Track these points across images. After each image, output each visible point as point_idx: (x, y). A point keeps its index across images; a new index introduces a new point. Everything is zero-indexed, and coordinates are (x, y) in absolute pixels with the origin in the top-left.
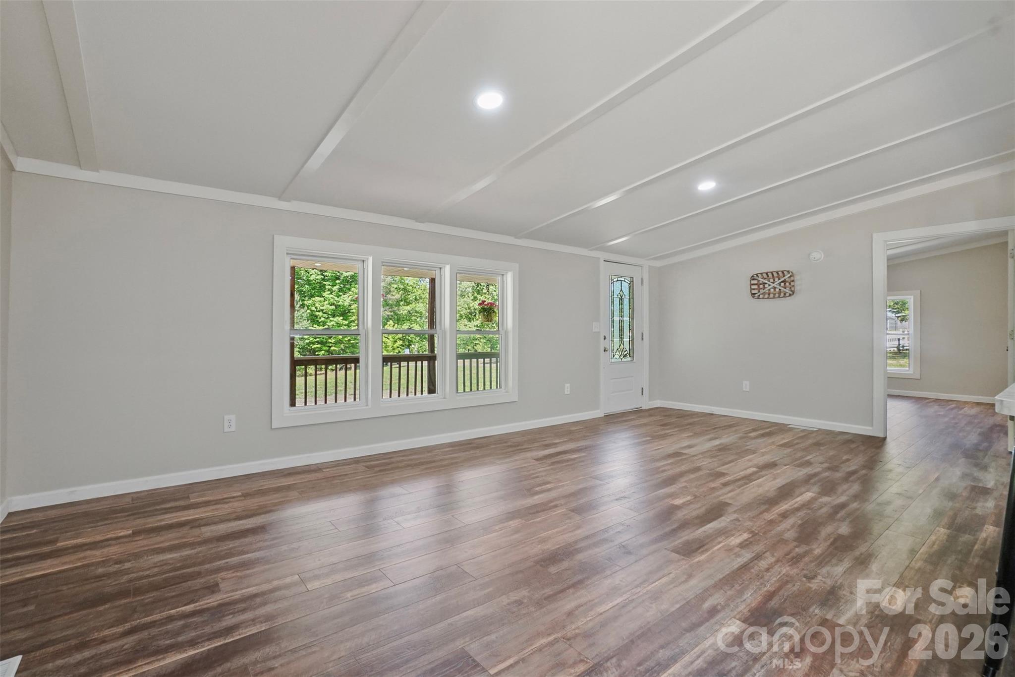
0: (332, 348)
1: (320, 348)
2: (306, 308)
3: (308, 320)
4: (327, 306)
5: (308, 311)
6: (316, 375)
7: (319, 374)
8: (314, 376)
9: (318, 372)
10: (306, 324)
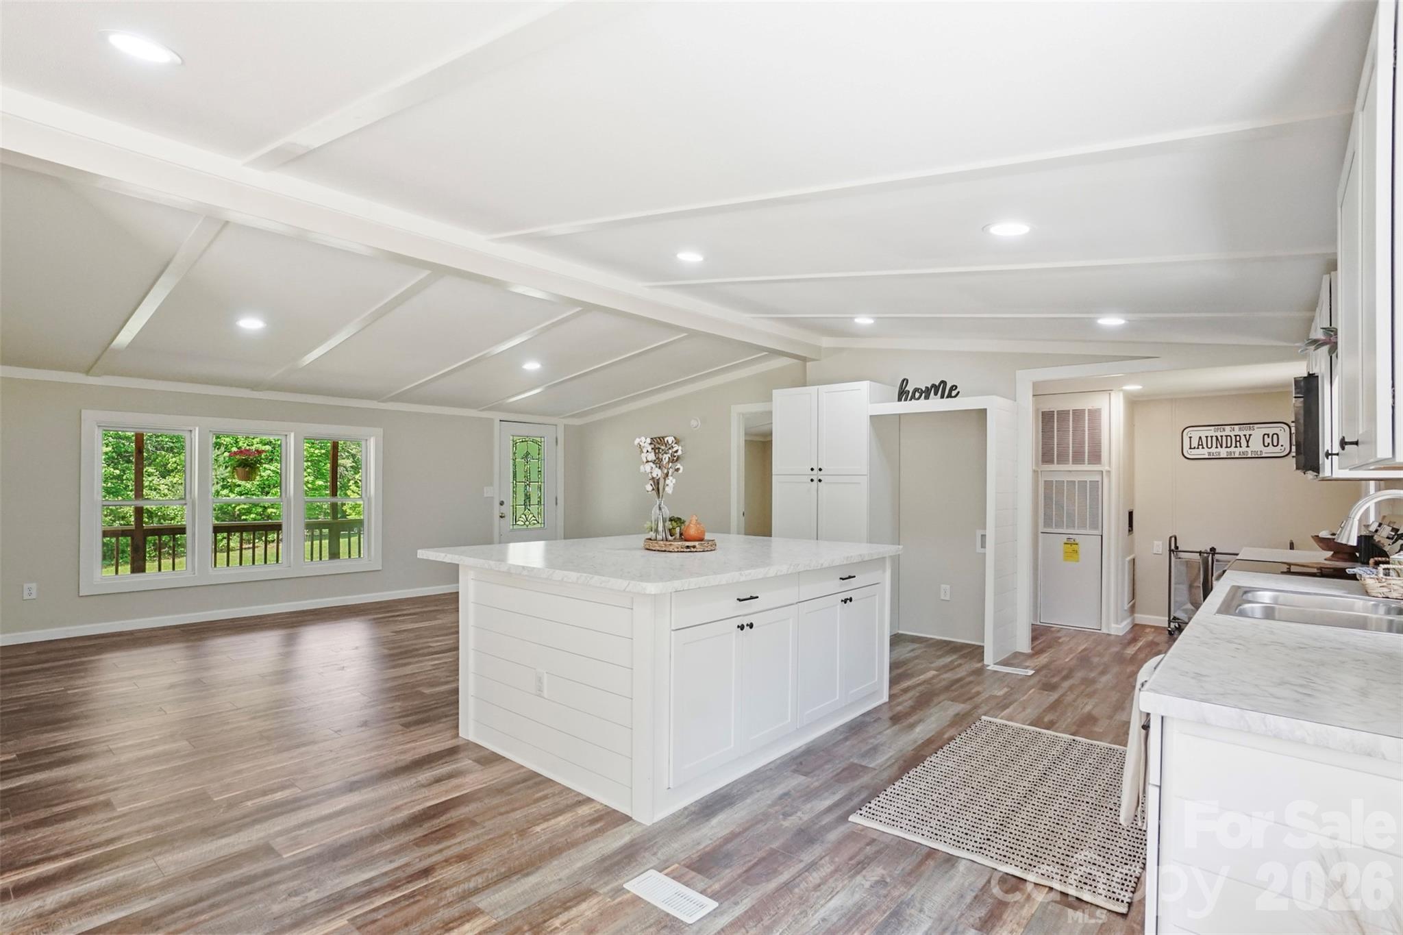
0: (270, 510)
1: (248, 509)
2: (223, 449)
3: (226, 467)
4: (257, 446)
5: (226, 454)
6: (241, 549)
7: (245, 549)
8: (238, 552)
9: (244, 546)
10: (223, 472)
